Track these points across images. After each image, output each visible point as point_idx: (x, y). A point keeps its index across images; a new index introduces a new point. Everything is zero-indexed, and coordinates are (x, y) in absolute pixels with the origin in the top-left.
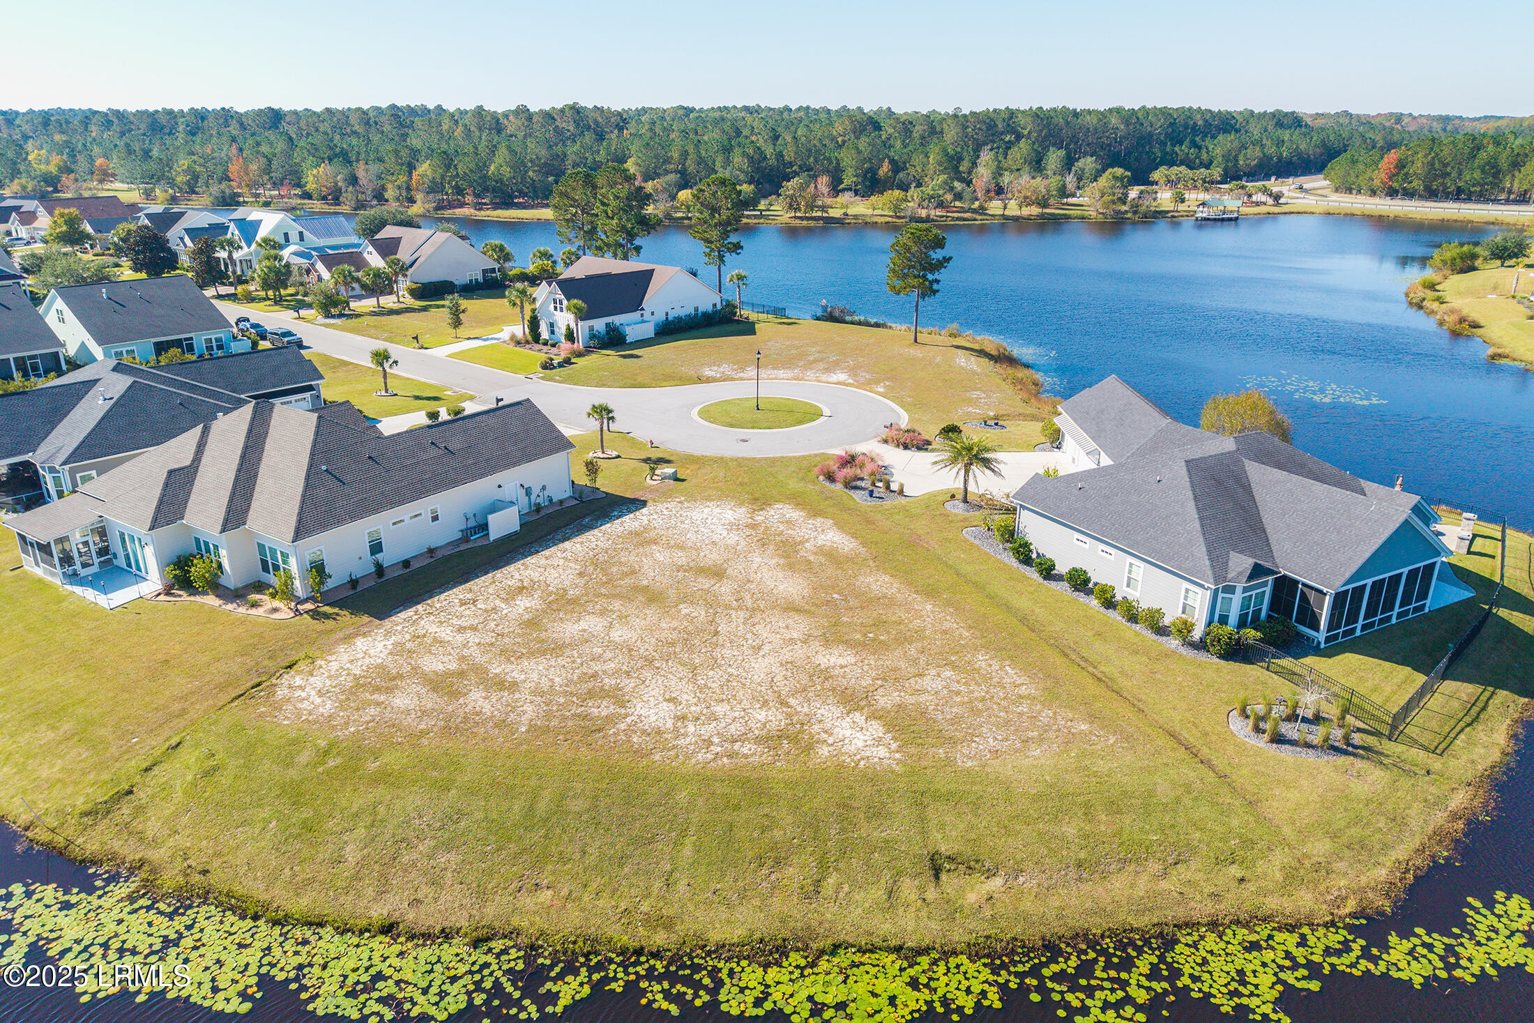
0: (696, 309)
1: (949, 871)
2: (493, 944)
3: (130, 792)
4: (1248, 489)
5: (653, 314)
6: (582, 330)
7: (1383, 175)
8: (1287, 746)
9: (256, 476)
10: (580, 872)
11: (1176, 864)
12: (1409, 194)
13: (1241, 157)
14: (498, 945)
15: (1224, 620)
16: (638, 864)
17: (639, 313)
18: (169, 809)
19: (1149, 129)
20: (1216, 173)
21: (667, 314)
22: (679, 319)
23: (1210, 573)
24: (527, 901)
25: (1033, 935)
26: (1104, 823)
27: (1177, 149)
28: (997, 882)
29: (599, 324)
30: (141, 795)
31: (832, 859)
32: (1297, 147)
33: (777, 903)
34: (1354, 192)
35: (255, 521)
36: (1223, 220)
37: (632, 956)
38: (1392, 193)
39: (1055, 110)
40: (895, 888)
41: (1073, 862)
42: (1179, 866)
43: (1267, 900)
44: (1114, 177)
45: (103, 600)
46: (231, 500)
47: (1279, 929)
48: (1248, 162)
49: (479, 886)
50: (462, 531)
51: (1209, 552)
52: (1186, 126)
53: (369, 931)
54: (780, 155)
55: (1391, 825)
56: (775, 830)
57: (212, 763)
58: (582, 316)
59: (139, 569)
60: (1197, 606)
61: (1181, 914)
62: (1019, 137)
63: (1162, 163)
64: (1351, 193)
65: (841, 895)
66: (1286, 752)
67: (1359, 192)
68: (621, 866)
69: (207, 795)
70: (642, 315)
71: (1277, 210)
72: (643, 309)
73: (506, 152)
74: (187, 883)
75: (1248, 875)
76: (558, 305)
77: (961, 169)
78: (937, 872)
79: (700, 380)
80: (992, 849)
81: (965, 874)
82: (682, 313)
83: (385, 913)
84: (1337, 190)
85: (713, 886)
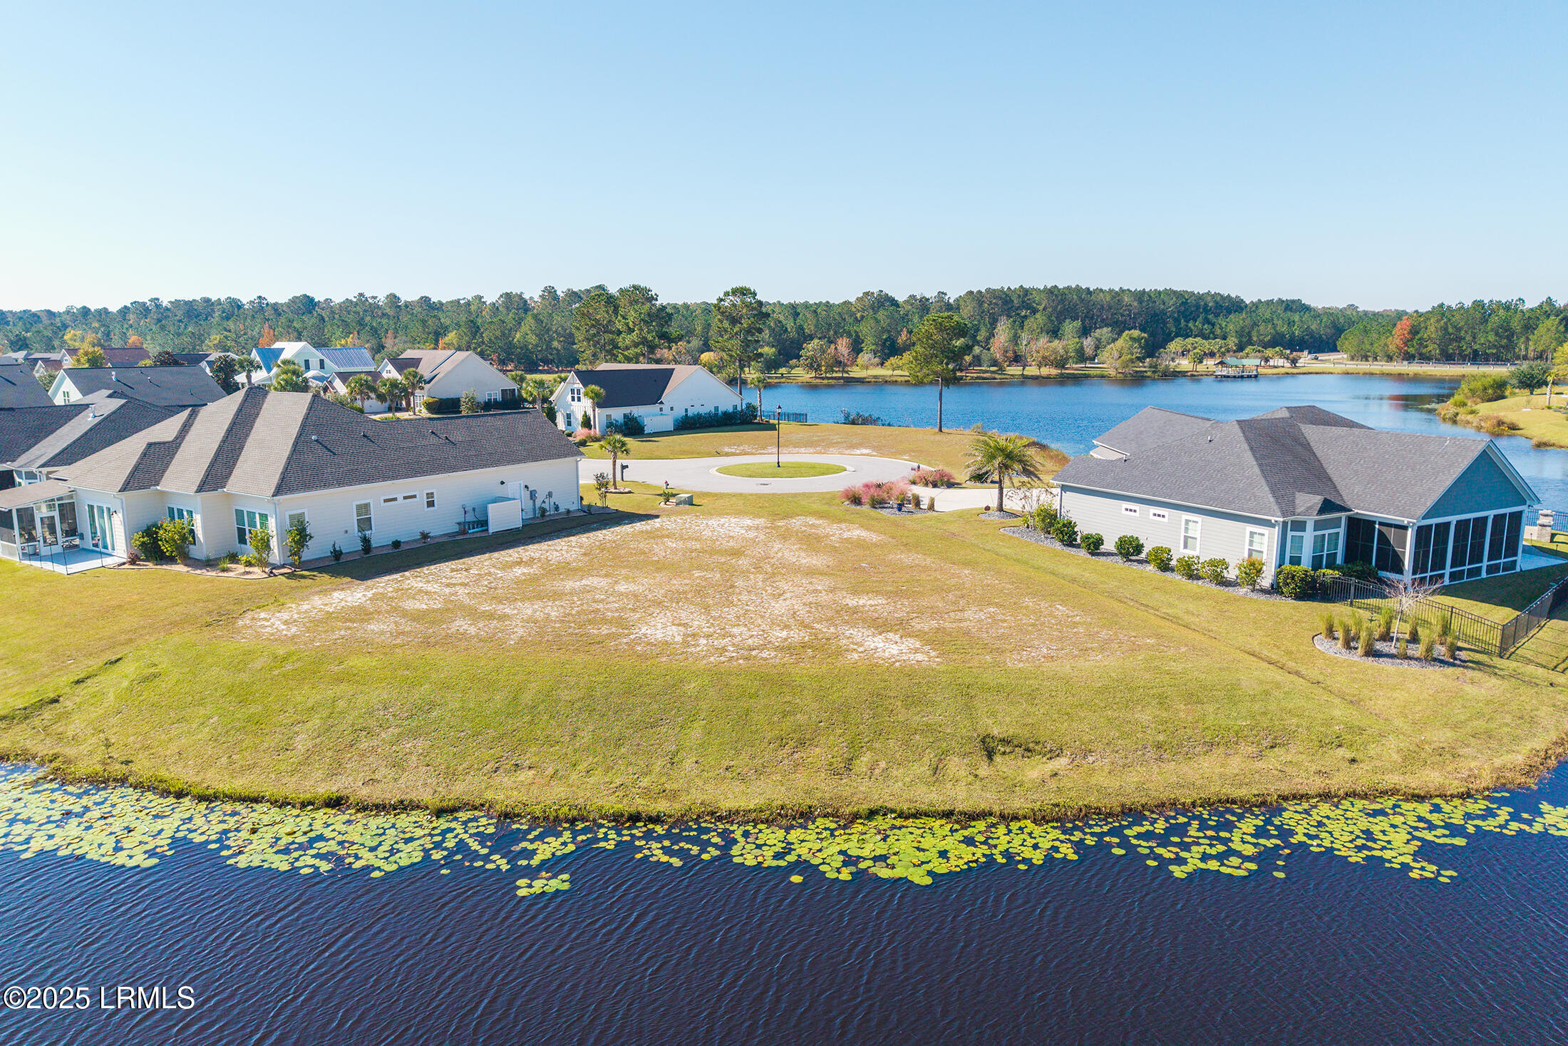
0: (716, 408)
1: (1004, 753)
2: (460, 814)
3: (56, 701)
4: (1307, 447)
5: (672, 409)
6: (600, 417)
7: (1398, 341)
8: (1385, 659)
9: (242, 448)
10: (569, 752)
11: (1272, 747)
12: (1425, 358)
13: (1254, 334)
14: (463, 816)
15: (1296, 561)
16: (638, 745)
17: (658, 406)
18: (96, 712)
19: (1162, 307)
20: (1232, 342)
21: (686, 410)
22: (699, 416)
23: (1276, 507)
24: (504, 780)
25: (1114, 803)
26: (1183, 712)
27: (1190, 325)
28: (1061, 763)
29: (618, 414)
30: (67, 704)
31: (866, 740)
32: (1308, 327)
33: (801, 779)
34: (1370, 359)
35: (235, 484)
36: (1242, 377)
37: (626, 822)
38: (1409, 358)
39: (1069, 288)
40: (941, 766)
41: (1150, 743)
42: (1276, 749)
43: (1386, 777)
44: (1131, 338)
45: (60, 569)
46: (212, 465)
47: (1407, 800)
48: (1261, 338)
49: (448, 768)
50: (459, 524)
51: (1273, 492)
52: (1198, 307)
53: (313, 804)
54: (801, 328)
55: (1518, 722)
56: (799, 715)
57: (152, 670)
58: (600, 403)
59: (105, 547)
60: (1265, 549)
61: (1285, 788)
62: (1034, 311)
63: (1176, 336)
64: (1367, 360)
65: (877, 771)
66: (1385, 664)
67: (1375, 359)
68: (618, 746)
69: (141, 698)
70: (661, 410)
71: (1295, 371)
72: (662, 403)
73: (533, 321)
74: (105, 770)
75: (1359, 756)
76: (576, 396)
77: (978, 338)
78: (990, 755)
79: (718, 454)
80: (1053, 732)
81: (1023, 756)
82: (703, 411)
83: (334, 789)
84: (1352, 359)
85: (726, 763)
